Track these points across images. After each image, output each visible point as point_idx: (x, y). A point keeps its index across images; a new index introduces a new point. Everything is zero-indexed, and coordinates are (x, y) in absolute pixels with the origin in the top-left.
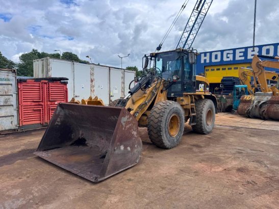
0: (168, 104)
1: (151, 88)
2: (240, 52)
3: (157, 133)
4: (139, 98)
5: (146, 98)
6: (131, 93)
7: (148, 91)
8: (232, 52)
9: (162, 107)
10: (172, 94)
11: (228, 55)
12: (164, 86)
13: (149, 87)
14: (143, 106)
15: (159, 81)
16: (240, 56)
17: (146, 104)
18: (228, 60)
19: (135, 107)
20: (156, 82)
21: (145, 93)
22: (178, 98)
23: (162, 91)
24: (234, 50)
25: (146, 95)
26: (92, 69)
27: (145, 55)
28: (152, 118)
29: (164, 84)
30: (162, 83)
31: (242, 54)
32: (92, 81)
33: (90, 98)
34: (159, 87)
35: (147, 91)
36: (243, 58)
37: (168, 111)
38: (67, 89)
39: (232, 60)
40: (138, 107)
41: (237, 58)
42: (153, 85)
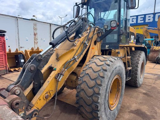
0: (108, 62)
1: (82, 38)
2: (141, 18)
3: (91, 113)
4: (65, 51)
5: (75, 51)
6: (53, 45)
7: (78, 42)
8: (135, 17)
9: (99, 68)
10: (107, 46)
11: (133, 20)
12: (98, 37)
13: (80, 37)
14: (71, 63)
15: (93, 29)
16: (141, 20)
17: (75, 60)
18: (133, 23)
19: (58, 66)
20: (88, 31)
21: (74, 45)
22: (113, 51)
23: (95, 43)
24: (137, 16)
25: (75, 48)
26: (35, 25)
27: (76, 3)
28: (82, 86)
29: (98, 34)
30: (95, 32)
31: (142, 19)
32: (35, 35)
33: (32, 49)
34: (92, 37)
35: (76, 42)
36: (143, 22)
37: (110, 74)
38: (4, 41)
39: (135, 23)
40: (64, 65)
41: (139, 22)
42: (85, 34)
